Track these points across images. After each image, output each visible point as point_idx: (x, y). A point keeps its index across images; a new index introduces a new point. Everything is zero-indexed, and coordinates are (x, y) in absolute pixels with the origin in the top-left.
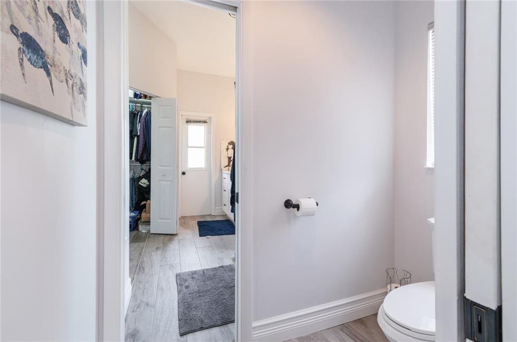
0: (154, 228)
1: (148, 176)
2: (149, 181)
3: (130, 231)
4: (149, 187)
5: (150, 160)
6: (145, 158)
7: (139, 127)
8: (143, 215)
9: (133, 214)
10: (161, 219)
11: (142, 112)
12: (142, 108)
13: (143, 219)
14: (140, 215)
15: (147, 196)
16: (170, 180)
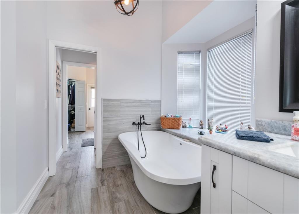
0: (76, 130)
1: (74, 110)
2: (75, 112)
3: (68, 131)
4: (74, 114)
6: (73, 103)
7: (70, 91)
10: (79, 126)
11: (72, 85)
12: (72, 83)
13: (72, 127)
14: (71, 125)
15: (74, 117)
16: (83, 111)
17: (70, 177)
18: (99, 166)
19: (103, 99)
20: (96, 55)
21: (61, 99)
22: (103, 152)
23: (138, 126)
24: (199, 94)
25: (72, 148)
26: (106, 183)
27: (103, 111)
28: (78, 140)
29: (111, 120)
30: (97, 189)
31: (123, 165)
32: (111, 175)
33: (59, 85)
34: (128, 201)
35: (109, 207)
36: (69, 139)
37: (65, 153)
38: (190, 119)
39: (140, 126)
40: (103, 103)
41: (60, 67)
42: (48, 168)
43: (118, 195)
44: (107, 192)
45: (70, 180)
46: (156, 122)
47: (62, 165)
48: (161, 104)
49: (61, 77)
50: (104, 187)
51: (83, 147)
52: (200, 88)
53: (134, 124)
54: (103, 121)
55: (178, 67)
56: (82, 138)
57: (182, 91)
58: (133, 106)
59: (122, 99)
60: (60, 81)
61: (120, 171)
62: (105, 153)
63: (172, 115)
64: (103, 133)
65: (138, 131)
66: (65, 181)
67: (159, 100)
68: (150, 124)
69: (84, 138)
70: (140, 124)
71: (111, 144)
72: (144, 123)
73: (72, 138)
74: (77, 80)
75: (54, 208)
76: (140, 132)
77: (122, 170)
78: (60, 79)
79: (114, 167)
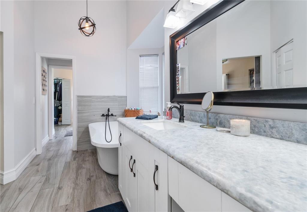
0: (63, 123)
1: (61, 106)
2: (62, 107)
3: (54, 124)
4: (61, 109)
5: (61, 100)
6: (60, 99)
7: (58, 88)
8: (60, 119)
9: (55, 119)
10: (66, 120)
11: (59, 83)
12: (59, 82)
13: (60, 120)
14: (59, 119)
15: (61, 112)
16: (68, 107)
17: (52, 155)
18: (75, 149)
19: (77, 96)
20: (72, 61)
21: (47, 96)
22: (77, 138)
23: (105, 117)
24: (158, 90)
25: (57, 137)
26: (77, 159)
27: (78, 105)
28: (63, 131)
29: (84, 113)
30: (70, 162)
31: (93, 149)
32: (83, 155)
33: (45, 85)
34: (89, 169)
35: (75, 171)
36: (55, 130)
37: (50, 141)
38: (150, 111)
39: (107, 117)
40: (78, 99)
41: (47, 71)
42: (35, 148)
43: (83, 166)
44: (77, 164)
45: (51, 157)
46: (123, 114)
47: (47, 148)
48: (127, 99)
49: (47, 78)
50: (75, 161)
51: (66, 137)
52: (158, 85)
53: (103, 115)
54: (78, 113)
55: (140, 68)
56: (67, 130)
57: (143, 88)
58: (102, 101)
59: (93, 95)
60: (46, 81)
61: (90, 152)
62: (80, 138)
63: (135, 108)
64: (78, 123)
65: (106, 121)
66: (48, 157)
67: (125, 96)
68: (116, 116)
69: (68, 130)
70: (108, 115)
71: (84, 131)
72: (112, 115)
73: (58, 130)
74: (64, 79)
75: (38, 171)
76: (107, 122)
77: (92, 152)
78: (46, 80)
79: (87, 150)
